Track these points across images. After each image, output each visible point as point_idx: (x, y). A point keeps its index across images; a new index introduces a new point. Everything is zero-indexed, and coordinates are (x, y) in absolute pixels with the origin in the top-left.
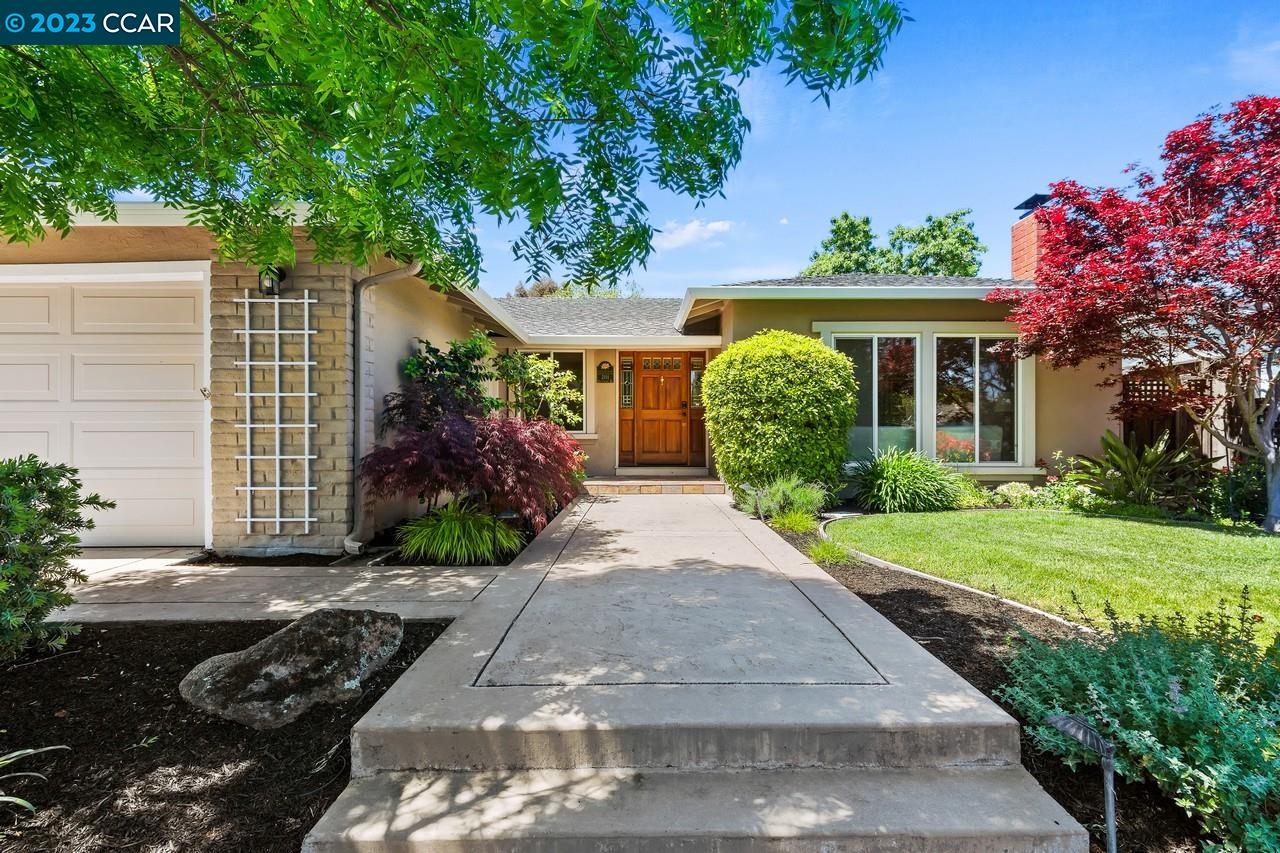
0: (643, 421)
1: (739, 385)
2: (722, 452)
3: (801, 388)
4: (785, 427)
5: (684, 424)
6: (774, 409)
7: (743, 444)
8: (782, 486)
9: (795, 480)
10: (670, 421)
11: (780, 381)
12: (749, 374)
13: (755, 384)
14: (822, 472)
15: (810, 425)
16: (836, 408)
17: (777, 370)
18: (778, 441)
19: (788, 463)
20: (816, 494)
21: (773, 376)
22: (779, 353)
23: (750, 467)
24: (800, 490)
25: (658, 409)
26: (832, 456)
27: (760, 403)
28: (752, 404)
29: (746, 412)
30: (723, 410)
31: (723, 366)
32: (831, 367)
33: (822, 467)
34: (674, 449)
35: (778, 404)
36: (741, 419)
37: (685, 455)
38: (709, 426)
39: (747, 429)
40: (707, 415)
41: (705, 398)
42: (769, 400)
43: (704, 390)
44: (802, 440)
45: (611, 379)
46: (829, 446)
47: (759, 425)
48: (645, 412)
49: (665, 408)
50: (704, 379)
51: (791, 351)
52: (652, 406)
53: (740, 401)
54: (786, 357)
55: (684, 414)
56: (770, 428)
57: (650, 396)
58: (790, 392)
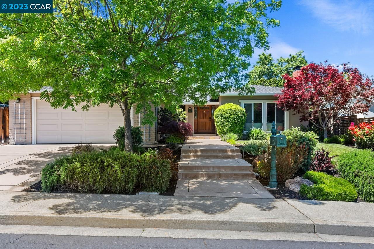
0: (200, 122)
1: (221, 115)
2: (218, 129)
3: (233, 115)
4: (230, 123)
5: (210, 123)
6: (228, 120)
7: (222, 127)
8: (229, 135)
9: (232, 134)
10: (206, 122)
11: (229, 114)
12: (223, 113)
13: (224, 115)
14: (238, 132)
15: (235, 123)
16: (241, 120)
17: (229, 112)
18: (229, 126)
19: (231, 130)
20: (236, 136)
21: (228, 113)
22: (229, 109)
23: (223, 132)
24: (233, 136)
25: (204, 119)
26: (240, 129)
27: (225, 119)
28: (224, 119)
29: (223, 120)
30: (218, 120)
31: (218, 111)
32: (240, 111)
33: (238, 131)
34: (208, 129)
35: (229, 119)
36: (222, 122)
37: (210, 131)
38: (215, 123)
39: (223, 124)
40: (215, 121)
41: (214, 117)
42: (227, 118)
43: (214, 116)
44: (234, 126)
45: (192, 112)
46: (239, 127)
47: (225, 123)
48: (200, 120)
49: (205, 119)
50: (214, 113)
51: (232, 108)
52: (202, 118)
53: (221, 118)
54: (230, 109)
55: (210, 120)
56: (227, 123)
57: (202, 116)
58: (231, 116)
